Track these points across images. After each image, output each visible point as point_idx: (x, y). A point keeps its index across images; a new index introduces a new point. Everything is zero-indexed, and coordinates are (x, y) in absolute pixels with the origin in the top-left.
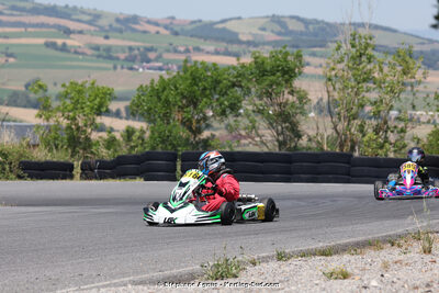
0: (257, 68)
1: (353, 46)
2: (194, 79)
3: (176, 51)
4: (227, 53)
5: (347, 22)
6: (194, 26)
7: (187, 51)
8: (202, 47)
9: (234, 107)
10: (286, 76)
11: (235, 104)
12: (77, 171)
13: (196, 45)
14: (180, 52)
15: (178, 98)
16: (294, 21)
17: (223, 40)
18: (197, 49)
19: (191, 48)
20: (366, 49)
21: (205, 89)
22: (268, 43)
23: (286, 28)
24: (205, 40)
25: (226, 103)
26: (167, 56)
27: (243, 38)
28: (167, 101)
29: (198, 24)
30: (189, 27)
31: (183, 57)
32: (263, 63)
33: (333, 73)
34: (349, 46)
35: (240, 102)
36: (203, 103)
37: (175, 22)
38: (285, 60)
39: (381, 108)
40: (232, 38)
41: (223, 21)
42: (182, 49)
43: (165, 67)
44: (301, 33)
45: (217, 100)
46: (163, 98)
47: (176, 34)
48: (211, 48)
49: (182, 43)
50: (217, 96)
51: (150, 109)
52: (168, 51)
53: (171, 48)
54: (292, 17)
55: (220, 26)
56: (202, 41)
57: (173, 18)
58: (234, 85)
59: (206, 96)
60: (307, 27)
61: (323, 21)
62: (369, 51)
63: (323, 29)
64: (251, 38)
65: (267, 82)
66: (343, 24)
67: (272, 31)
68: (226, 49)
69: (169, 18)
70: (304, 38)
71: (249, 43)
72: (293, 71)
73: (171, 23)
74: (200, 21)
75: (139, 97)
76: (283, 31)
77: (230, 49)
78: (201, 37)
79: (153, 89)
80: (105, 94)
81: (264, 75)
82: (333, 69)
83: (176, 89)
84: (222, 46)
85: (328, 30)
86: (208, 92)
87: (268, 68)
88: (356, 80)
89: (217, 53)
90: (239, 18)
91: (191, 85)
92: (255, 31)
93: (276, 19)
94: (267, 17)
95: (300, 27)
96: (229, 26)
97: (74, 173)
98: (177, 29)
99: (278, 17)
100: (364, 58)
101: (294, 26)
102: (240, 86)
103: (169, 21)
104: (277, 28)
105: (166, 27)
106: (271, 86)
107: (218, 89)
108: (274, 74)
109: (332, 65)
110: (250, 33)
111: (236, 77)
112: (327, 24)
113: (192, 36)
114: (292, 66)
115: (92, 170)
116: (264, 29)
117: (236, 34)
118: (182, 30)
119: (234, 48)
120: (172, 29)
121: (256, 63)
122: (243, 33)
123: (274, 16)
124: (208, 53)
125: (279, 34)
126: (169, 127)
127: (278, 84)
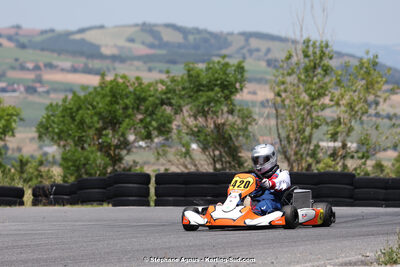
0: (190, 81)
1: (306, 56)
2: (114, 96)
3: (23, 68)
4: (88, 71)
5: (236, 32)
6: (45, 36)
7: (37, 68)
8: (55, 63)
9: (164, 130)
10: (226, 92)
11: (164, 125)
12: (28, 196)
13: (47, 60)
14: (28, 69)
15: (96, 119)
16: (169, 30)
17: (82, 54)
18: (50, 66)
19: (41, 65)
20: (321, 58)
21: (126, 108)
22: (139, 58)
23: (160, 39)
24: (59, 54)
25: (154, 124)
26: (12, 74)
27: (106, 51)
28: (82, 122)
29: (50, 35)
30: (39, 39)
31: (31, 76)
32: (198, 76)
33: (282, 87)
34: (301, 56)
35: (170, 122)
36: (124, 125)
37: (21, 32)
38: (225, 73)
39: (338, 130)
40: (93, 52)
41: (82, 31)
42: (30, 65)
43: (10, 88)
44: (179, 46)
45: (141, 121)
46: (78, 118)
47: (23, 46)
48: (67, 64)
49: (30, 57)
50: (140, 117)
51: (62, 131)
52: (13, 68)
53: (17, 64)
54: (168, 26)
55: (78, 37)
56: (55, 55)
57: (18, 27)
58: (163, 103)
59: (129, 116)
60: (185, 38)
61: (206, 31)
62: (326, 61)
63: (206, 41)
64: (115, 51)
65: (203, 99)
66: (231, 34)
67: (143, 43)
68: (86, 65)
69: (13, 27)
70: (183, 51)
71: (114, 58)
72: (233, 85)
73: (17, 34)
74: (52, 31)
75: (49, 117)
76: (157, 43)
77: (90, 66)
78: (53, 51)
79: (65, 109)
80: (12, 115)
81: (198, 90)
82: (283, 83)
83: (94, 107)
84: (80, 62)
85: (213, 41)
86: (130, 111)
87: (205, 82)
88: (310, 95)
89: (74, 70)
90: (102, 27)
91: (111, 103)
92: (122, 43)
93: (148, 29)
94: (136, 25)
95: (177, 38)
96: (89, 36)
97: (25, 199)
98: (23, 40)
99: (150, 25)
100: (319, 70)
101: (169, 36)
102: (170, 104)
103: (12, 32)
104: (149, 39)
105: (10, 38)
106: (208, 103)
107: (142, 108)
108: (212, 90)
109: (280, 78)
110: (115, 46)
111: (165, 93)
112: (211, 34)
113: (43, 49)
114: (233, 79)
115: (47, 196)
116: (131, 40)
117: (98, 47)
118: (30, 41)
119: (96, 64)
120: (17, 41)
121: (189, 76)
122: (106, 46)
123: (144, 24)
124: (63, 70)
125: (151, 46)
126: (86, 153)
127: (217, 101)
